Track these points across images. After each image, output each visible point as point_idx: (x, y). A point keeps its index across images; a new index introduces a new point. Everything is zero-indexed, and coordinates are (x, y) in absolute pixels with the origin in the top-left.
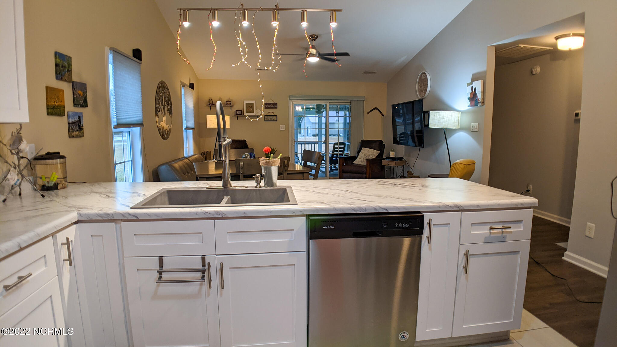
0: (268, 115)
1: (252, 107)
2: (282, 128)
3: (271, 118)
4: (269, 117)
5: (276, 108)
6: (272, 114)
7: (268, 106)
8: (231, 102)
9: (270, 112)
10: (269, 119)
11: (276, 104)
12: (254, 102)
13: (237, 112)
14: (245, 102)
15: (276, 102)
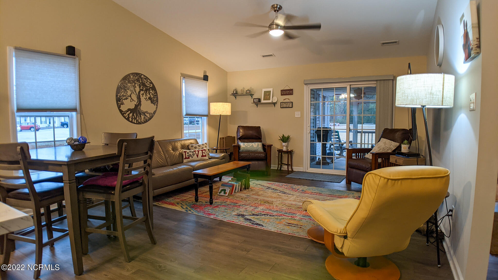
0: (285, 101)
1: (269, 95)
2: (297, 114)
3: (286, 105)
4: (284, 104)
5: (292, 94)
6: (287, 101)
7: (285, 92)
8: (250, 91)
9: (286, 99)
10: (285, 106)
11: (292, 90)
12: (271, 90)
13: (255, 99)
14: (264, 90)
15: (291, 88)
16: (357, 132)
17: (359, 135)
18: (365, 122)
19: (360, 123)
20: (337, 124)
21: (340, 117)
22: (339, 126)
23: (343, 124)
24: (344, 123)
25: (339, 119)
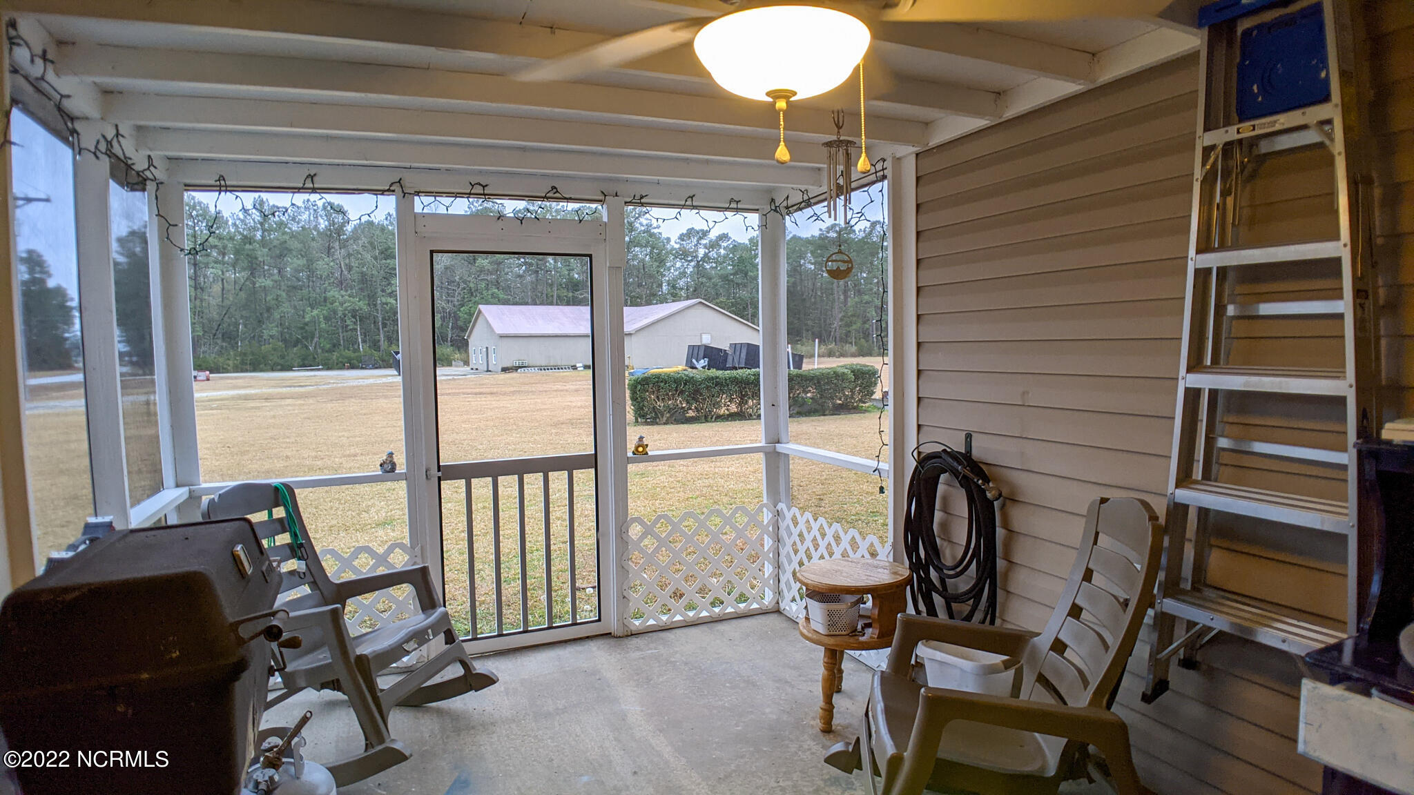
16: (434, 472)
17: (453, 490)
18: (296, 365)
19: (279, 367)
20: (200, 373)
21: (209, 349)
22: (208, 380)
23: (223, 373)
24: (223, 368)
25: (207, 356)
